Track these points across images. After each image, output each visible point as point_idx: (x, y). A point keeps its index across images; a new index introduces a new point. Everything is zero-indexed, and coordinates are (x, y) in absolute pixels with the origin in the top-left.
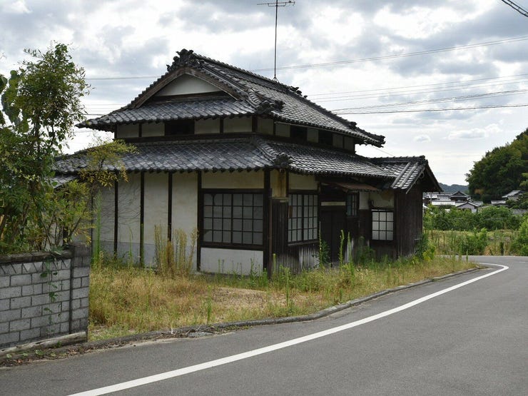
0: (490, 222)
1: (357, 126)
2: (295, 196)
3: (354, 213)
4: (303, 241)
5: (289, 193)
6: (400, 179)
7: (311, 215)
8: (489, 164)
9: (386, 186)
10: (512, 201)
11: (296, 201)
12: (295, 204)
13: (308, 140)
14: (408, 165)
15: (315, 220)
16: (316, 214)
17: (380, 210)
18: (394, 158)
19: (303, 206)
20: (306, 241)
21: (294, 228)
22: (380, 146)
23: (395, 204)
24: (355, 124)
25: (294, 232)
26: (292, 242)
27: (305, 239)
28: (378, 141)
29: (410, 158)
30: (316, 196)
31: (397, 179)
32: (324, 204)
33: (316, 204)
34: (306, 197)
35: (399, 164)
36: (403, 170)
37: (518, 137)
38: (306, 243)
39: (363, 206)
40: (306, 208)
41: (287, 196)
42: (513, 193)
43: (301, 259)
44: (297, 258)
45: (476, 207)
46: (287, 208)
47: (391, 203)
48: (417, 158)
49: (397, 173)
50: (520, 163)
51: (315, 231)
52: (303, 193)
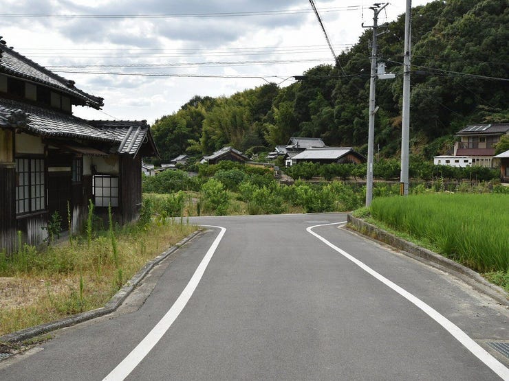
0: (171, 184)
1: (75, 85)
2: (21, 161)
3: (78, 179)
4: (30, 211)
5: (17, 157)
6: (125, 144)
7: (38, 183)
8: (158, 131)
9: (111, 150)
10: (181, 165)
11: (22, 166)
12: (21, 170)
13: (27, 96)
14: (130, 130)
15: (43, 187)
16: (43, 182)
17: (103, 175)
18: (114, 122)
19: (30, 173)
20: (34, 212)
21: (21, 197)
22: (98, 108)
23: (120, 170)
24: (74, 83)
25: (21, 202)
26: (20, 214)
27: (33, 209)
28: (97, 103)
29: (131, 122)
30: (42, 161)
31: (122, 143)
32: (51, 169)
33: (42, 170)
34: (33, 162)
35: (121, 128)
36: (127, 134)
37: (182, 107)
38: (35, 214)
39: (86, 171)
40: (33, 175)
41: (14, 161)
42: (181, 157)
43: (30, 233)
44: (25, 231)
45: (148, 170)
46: (14, 175)
47: (116, 169)
48: (138, 122)
49: (120, 137)
50: (186, 131)
51: (43, 199)
52: (29, 157)
